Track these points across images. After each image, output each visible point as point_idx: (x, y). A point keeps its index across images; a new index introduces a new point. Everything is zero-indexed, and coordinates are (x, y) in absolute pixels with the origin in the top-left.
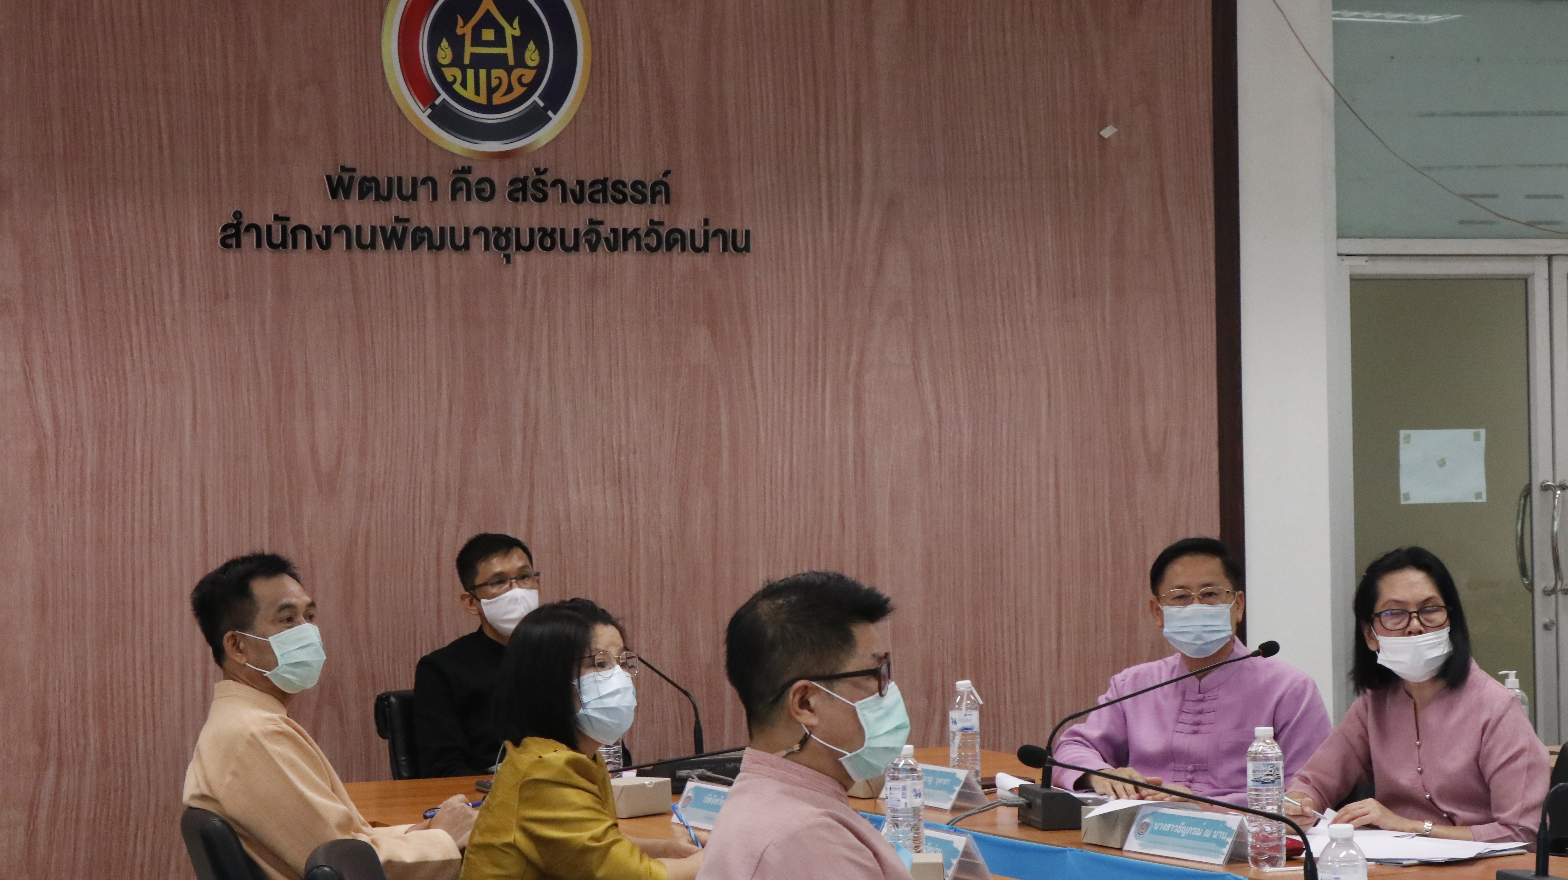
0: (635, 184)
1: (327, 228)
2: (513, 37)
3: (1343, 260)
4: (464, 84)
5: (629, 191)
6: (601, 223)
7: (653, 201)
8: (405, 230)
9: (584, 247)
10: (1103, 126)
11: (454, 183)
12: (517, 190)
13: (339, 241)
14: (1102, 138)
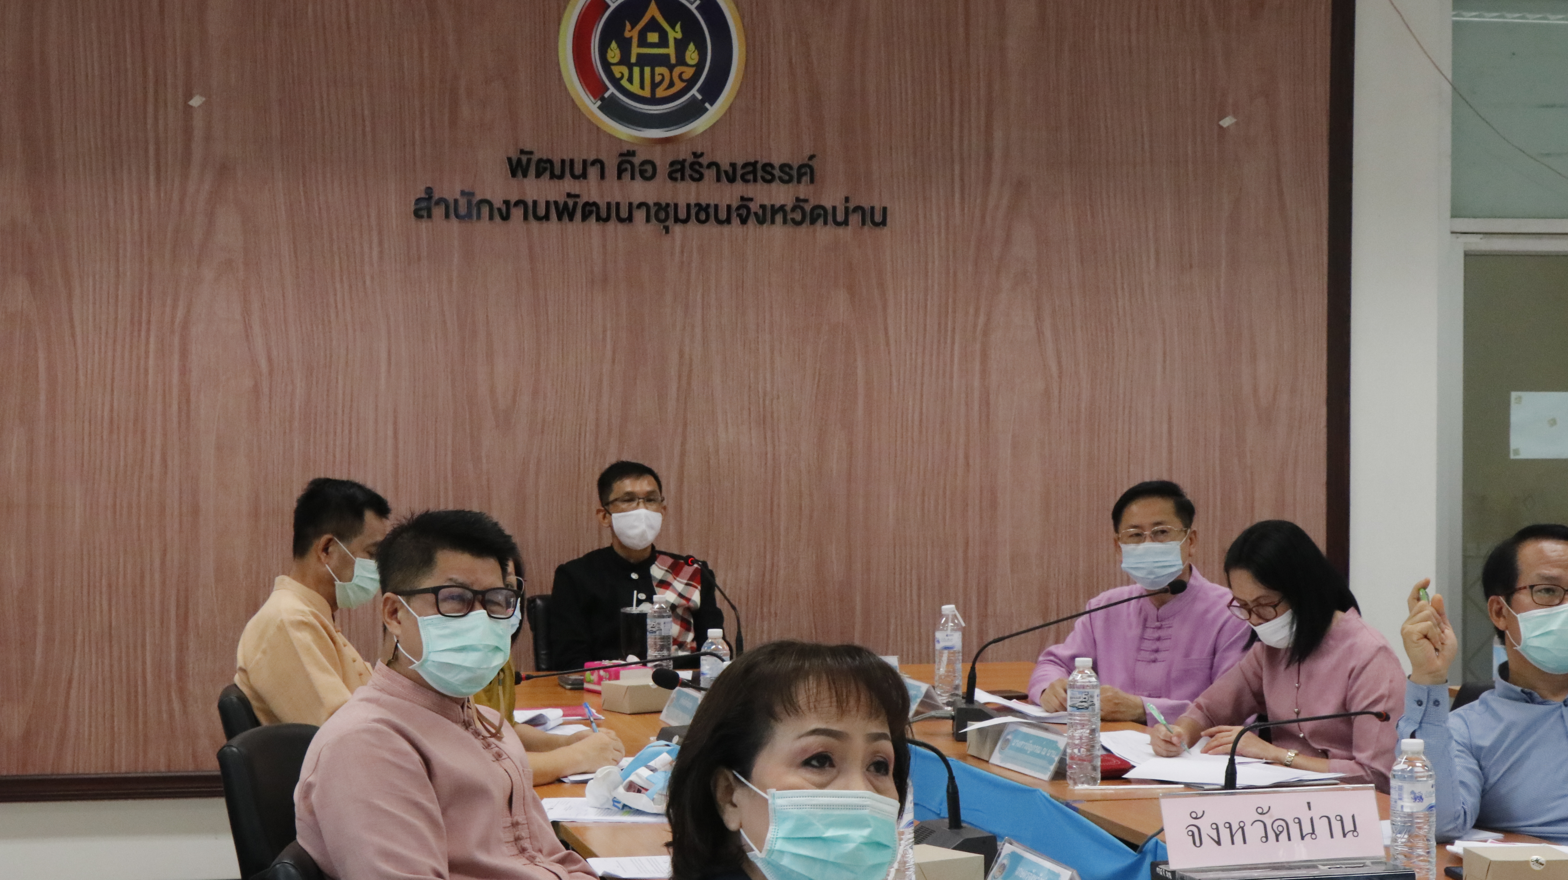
0: (783, 167)
1: (507, 203)
2: (675, 39)
3: (1458, 238)
4: (630, 80)
5: (777, 172)
6: (751, 200)
7: (799, 182)
8: (575, 204)
9: (736, 221)
10: (1222, 117)
11: (620, 165)
12: (676, 171)
13: (517, 213)
14: (1221, 127)
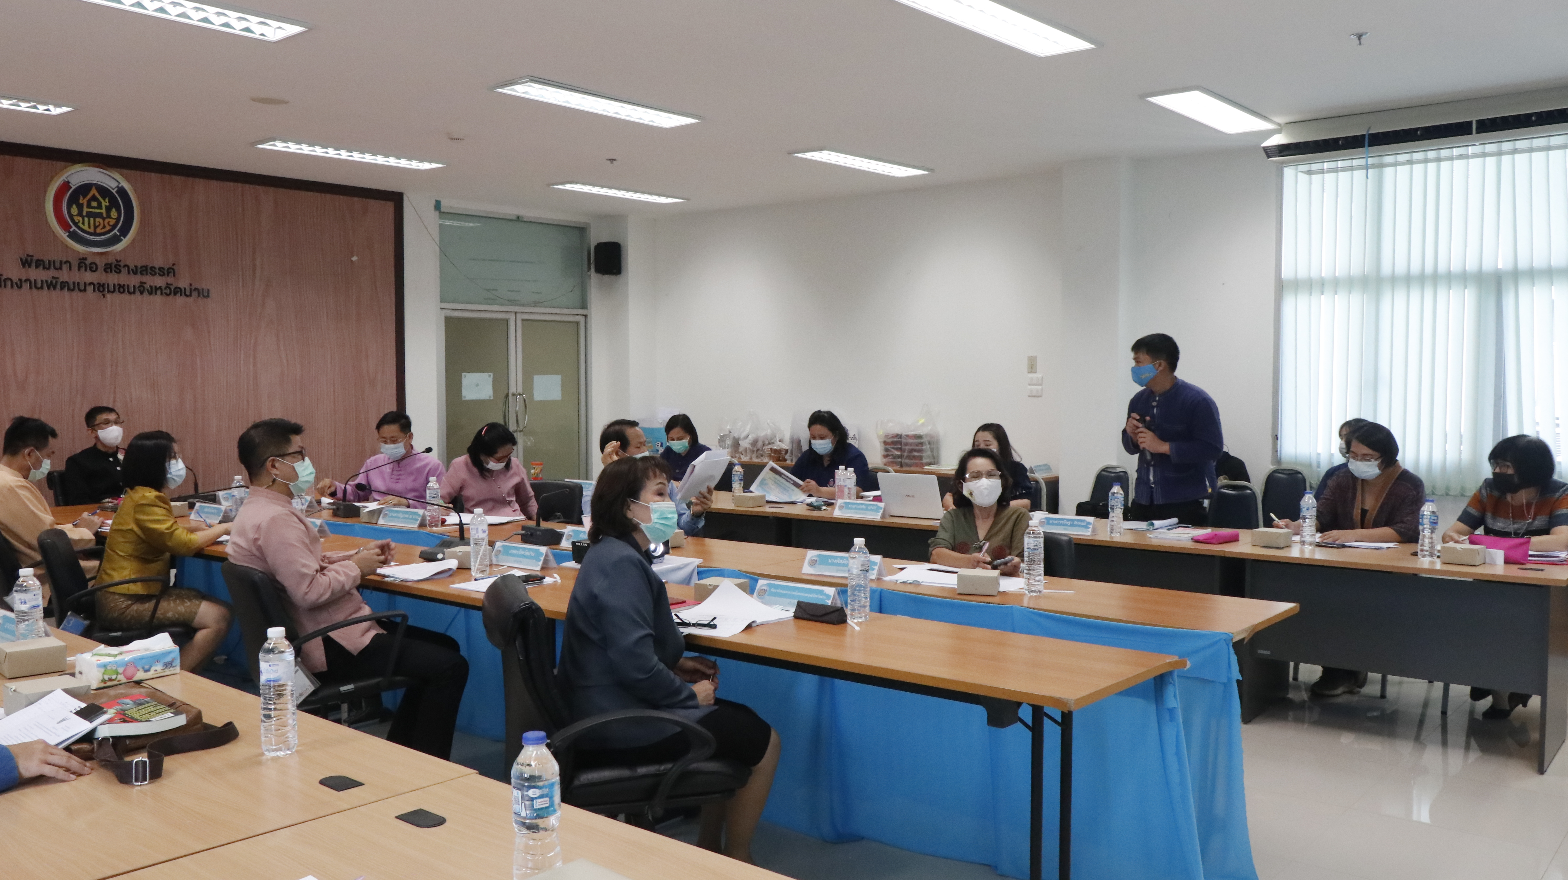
0: (160, 268)
1: (20, 280)
2: (106, 206)
3: (442, 310)
4: (83, 223)
5: (157, 271)
6: (145, 283)
7: (168, 275)
8: (56, 282)
9: (138, 293)
10: (353, 256)
11: (79, 264)
12: (108, 268)
13: (26, 286)
14: (352, 261)
